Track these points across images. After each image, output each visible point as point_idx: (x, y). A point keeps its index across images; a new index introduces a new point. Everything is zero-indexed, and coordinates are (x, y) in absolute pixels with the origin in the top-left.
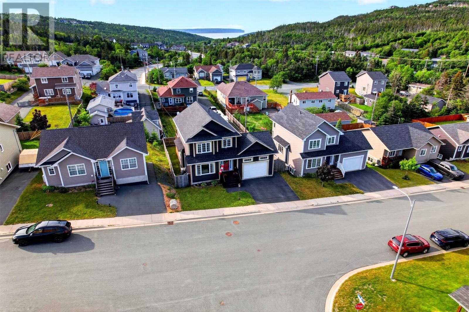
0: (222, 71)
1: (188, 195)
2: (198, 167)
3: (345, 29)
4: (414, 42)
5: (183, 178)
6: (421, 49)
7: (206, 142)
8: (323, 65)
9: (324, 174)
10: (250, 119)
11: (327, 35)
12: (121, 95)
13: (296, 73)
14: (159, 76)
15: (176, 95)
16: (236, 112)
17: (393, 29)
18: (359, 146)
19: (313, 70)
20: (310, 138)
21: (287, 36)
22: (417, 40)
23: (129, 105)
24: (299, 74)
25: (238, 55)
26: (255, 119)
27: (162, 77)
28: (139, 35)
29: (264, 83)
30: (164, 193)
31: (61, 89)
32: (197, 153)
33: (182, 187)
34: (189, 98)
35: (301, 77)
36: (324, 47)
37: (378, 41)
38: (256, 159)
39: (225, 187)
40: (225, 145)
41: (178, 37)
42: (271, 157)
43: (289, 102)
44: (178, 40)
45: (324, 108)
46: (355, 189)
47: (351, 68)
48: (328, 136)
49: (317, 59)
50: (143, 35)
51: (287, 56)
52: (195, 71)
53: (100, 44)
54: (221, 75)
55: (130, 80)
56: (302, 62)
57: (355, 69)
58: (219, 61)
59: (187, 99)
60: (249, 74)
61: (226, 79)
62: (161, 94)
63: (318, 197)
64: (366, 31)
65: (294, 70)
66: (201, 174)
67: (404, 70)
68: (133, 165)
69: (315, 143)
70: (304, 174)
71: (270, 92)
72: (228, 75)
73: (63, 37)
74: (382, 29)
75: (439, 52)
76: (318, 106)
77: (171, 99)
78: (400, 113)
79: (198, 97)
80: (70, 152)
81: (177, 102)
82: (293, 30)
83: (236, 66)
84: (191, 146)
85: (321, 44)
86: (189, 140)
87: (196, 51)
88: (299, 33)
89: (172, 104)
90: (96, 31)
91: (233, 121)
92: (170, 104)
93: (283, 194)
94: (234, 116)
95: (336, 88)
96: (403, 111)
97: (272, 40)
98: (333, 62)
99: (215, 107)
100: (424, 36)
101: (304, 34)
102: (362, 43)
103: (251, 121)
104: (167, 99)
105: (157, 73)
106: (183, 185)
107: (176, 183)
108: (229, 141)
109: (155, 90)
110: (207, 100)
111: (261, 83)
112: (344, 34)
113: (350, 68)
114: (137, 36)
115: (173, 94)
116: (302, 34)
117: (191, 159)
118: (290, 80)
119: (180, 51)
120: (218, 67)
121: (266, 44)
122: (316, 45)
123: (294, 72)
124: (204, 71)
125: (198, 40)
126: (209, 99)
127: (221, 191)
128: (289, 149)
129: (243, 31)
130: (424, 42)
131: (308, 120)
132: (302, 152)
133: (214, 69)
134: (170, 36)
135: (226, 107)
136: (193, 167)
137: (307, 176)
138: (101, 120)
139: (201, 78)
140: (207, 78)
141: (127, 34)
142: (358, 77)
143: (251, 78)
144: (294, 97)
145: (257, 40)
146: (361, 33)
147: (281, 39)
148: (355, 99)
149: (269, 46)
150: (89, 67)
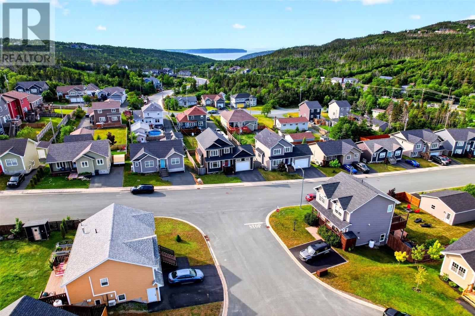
0: (224, 99)
1: (206, 178)
2: (211, 163)
3: (337, 55)
4: (392, 69)
5: (203, 170)
6: (395, 77)
7: (215, 150)
8: (306, 94)
9: (281, 168)
10: (244, 137)
11: (321, 61)
12: (152, 120)
13: (284, 100)
14: (174, 104)
15: (191, 120)
16: (234, 133)
17: (379, 56)
18: (305, 153)
19: (297, 98)
20: (274, 148)
21: (284, 61)
22: (395, 68)
23: (157, 128)
24: (286, 101)
25: (238, 84)
26: (248, 137)
27: (177, 104)
28: (145, 58)
29: (258, 109)
30: (194, 176)
31: (111, 117)
32: (211, 156)
33: (202, 175)
34: (200, 123)
35: (288, 104)
36: (316, 73)
37: (364, 68)
38: (243, 160)
39: (226, 175)
40: (226, 152)
41: (182, 59)
42: (252, 159)
43: (274, 125)
44: (182, 62)
45: (297, 129)
46: (300, 177)
47: (329, 96)
48: (285, 147)
49: (301, 90)
50: (150, 58)
51: (277, 86)
52: (203, 99)
53: (116, 72)
54: (223, 103)
55: (158, 110)
56: (289, 91)
57: (332, 97)
58: (222, 89)
59: (199, 124)
60: (247, 102)
61: (227, 106)
62: (180, 120)
63: (277, 180)
64: (355, 57)
65: (282, 98)
66: (213, 168)
67: (367, 99)
68: (177, 162)
69: (277, 151)
70: (272, 169)
71: (262, 117)
72: (229, 102)
73: (84, 66)
74: (371, 56)
75: (409, 79)
76: (293, 128)
77: (187, 124)
78: (350, 133)
79: (207, 121)
80: (147, 155)
81: (192, 125)
82: (291, 54)
83: (236, 95)
84: (207, 152)
85: (313, 71)
86: (206, 149)
87: (201, 76)
88: (296, 57)
89: (188, 127)
90: (105, 55)
91: (232, 139)
92: (186, 127)
93: (257, 178)
94: (233, 136)
95: (311, 114)
96: (353, 131)
97: (271, 65)
98: (314, 91)
99: (219, 129)
100: (404, 63)
101: (301, 59)
102: (350, 69)
103: (245, 139)
104: (184, 123)
105: (173, 102)
106: (203, 173)
107: (199, 173)
108: (228, 150)
109: (173, 116)
110: (213, 123)
111: (255, 109)
112: (336, 60)
113: (327, 96)
114: (144, 59)
115: (188, 120)
116: (298, 59)
117: (208, 159)
118: (279, 106)
119: (187, 77)
120: (221, 96)
121: (265, 69)
122: (309, 71)
123: (282, 100)
124: (210, 99)
125: (202, 62)
126: (215, 123)
127: (224, 177)
128: (264, 155)
129: (246, 51)
130: (400, 70)
131: (274, 138)
132: (270, 156)
133: (217, 98)
134: (174, 59)
135: (227, 129)
136: (209, 163)
137: (274, 170)
138: (142, 139)
139: (208, 105)
140: (213, 105)
141: (134, 57)
142: (330, 104)
143: (248, 104)
144: (277, 121)
145: (257, 65)
146: (351, 60)
147: (278, 65)
148: (325, 123)
149: (267, 71)
150: (119, 97)
